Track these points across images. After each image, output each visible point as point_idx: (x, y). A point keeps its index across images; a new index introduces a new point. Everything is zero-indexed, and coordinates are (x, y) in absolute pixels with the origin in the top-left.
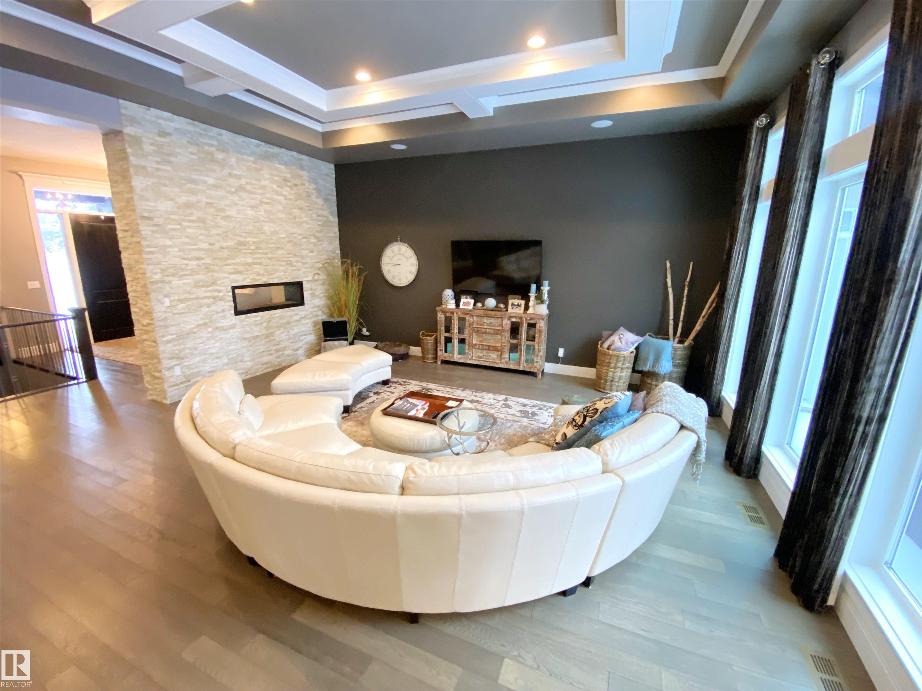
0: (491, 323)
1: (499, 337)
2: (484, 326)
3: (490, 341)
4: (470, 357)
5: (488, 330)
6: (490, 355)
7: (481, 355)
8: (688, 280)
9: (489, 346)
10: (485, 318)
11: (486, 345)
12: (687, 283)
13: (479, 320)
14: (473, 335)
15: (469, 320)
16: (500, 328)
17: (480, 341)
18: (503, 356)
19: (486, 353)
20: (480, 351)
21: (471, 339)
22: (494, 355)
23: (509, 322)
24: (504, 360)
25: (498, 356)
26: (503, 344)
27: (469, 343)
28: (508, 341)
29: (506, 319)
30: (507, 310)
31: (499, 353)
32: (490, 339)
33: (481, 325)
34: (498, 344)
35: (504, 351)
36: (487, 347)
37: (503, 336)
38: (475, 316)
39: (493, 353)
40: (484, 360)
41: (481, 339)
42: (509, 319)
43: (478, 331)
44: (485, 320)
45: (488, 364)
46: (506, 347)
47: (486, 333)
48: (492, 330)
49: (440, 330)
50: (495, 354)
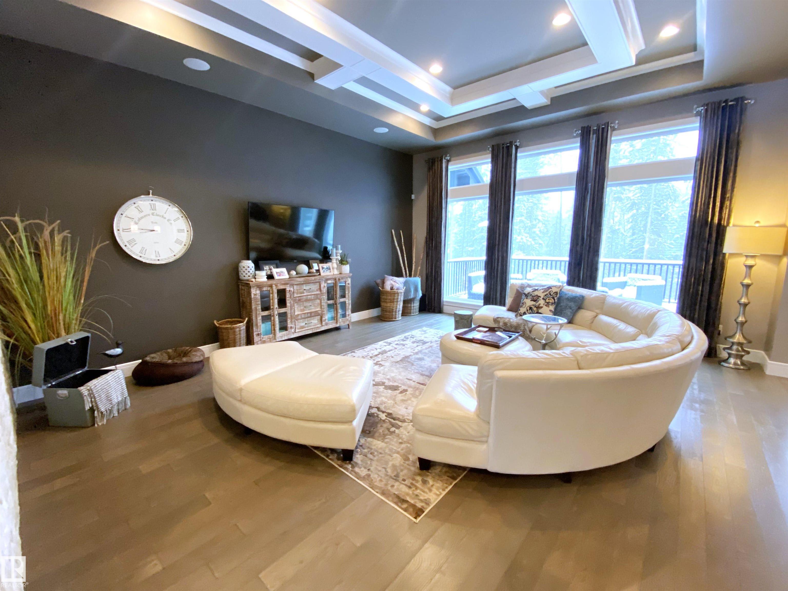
0: (310, 289)
1: (318, 301)
2: (304, 293)
3: (311, 308)
4: (293, 330)
5: (309, 297)
6: (311, 321)
7: (303, 324)
8: (403, 241)
9: (311, 313)
10: (305, 285)
11: (308, 313)
12: (403, 243)
13: (298, 288)
14: (294, 306)
15: (290, 291)
16: (318, 292)
17: (302, 310)
18: (323, 319)
19: (307, 320)
20: (301, 321)
21: (293, 311)
22: (315, 321)
23: (326, 285)
24: (324, 322)
25: (318, 320)
26: (323, 307)
27: (291, 316)
28: (326, 302)
29: (323, 282)
30: (320, 275)
31: (319, 317)
32: (311, 306)
33: (301, 293)
34: (318, 308)
35: (324, 314)
36: (309, 315)
37: (322, 299)
38: (296, 285)
39: (313, 319)
40: (306, 329)
41: (302, 308)
42: (325, 282)
43: (299, 300)
44: (305, 287)
45: (310, 332)
46: (325, 309)
47: (307, 300)
48: (313, 296)
49: (256, 309)
50: (316, 319)
